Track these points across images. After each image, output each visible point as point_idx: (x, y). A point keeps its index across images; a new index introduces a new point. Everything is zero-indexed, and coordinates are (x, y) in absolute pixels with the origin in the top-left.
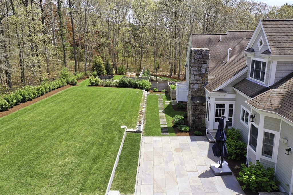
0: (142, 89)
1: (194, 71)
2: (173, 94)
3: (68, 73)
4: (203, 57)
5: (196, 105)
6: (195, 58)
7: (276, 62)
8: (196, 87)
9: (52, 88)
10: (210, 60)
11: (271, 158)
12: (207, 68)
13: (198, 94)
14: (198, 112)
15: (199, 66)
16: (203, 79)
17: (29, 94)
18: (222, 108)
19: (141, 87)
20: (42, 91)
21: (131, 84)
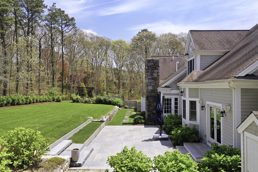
0: (115, 105)
1: (148, 75)
2: (139, 107)
3: (54, 92)
4: (154, 64)
5: (150, 102)
6: (149, 66)
7: (200, 56)
8: (150, 88)
9: (39, 100)
10: (160, 67)
11: (196, 121)
12: (158, 73)
13: (152, 94)
14: (152, 108)
15: (151, 72)
16: (156, 82)
17: (18, 100)
18: (169, 102)
19: (114, 104)
20: (29, 100)
21: (106, 101)
